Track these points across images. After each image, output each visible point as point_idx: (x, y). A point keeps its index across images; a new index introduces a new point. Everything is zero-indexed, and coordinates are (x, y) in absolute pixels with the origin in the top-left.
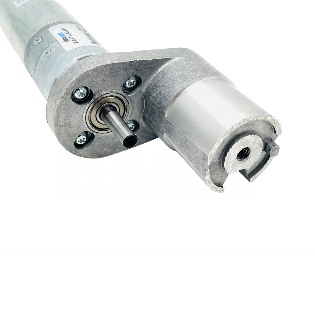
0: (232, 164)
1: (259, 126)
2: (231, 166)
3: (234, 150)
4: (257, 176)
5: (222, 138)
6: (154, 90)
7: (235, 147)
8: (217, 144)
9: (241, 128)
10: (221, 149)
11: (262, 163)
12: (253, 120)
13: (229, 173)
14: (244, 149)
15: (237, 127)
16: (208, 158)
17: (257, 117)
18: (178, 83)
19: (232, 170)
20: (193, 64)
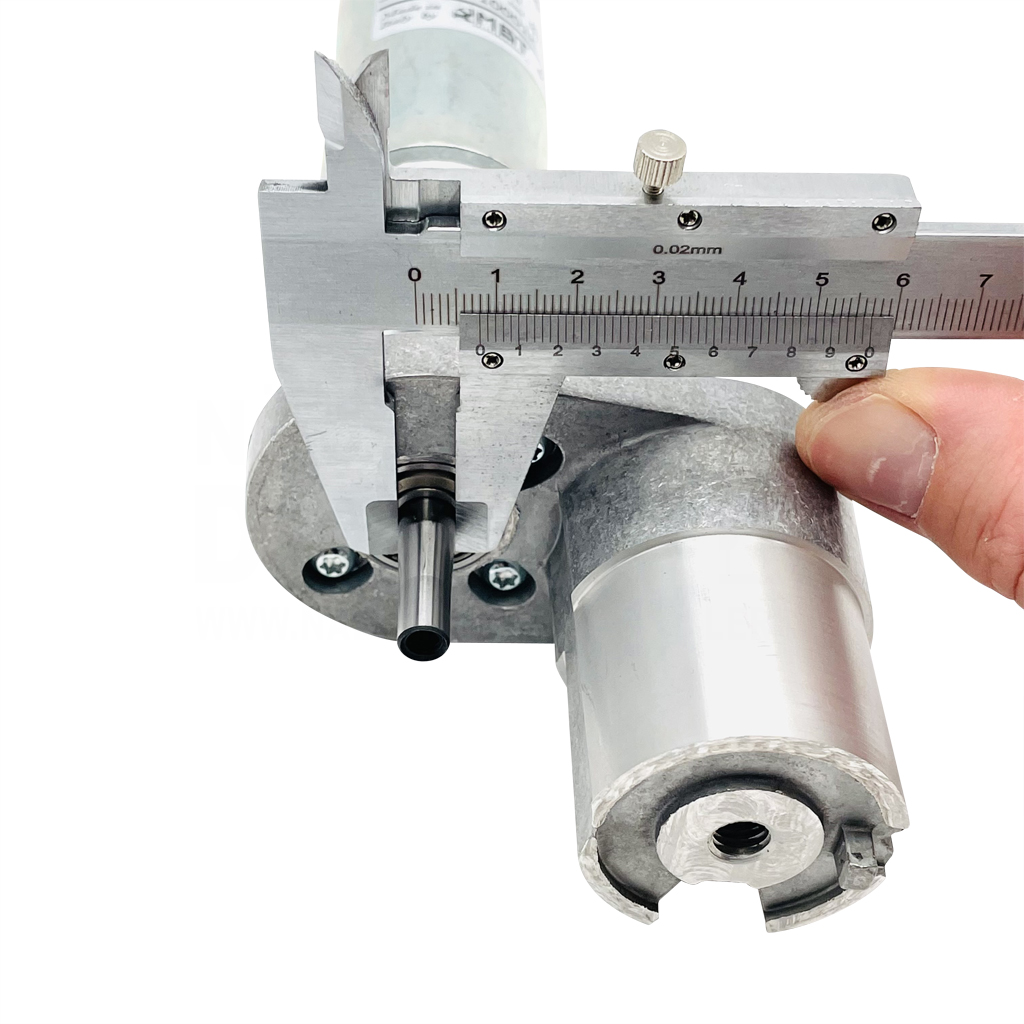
0: (689, 852)
1: (818, 774)
2: (685, 858)
3: (700, 814)
4: (797, 922)
5: (649, 765)
6: (583, 503)
7: (701, 806)
8: (629, 777)
9: (735, 758)
10: (653, 792)
11: (828, 890)
12: (777, 749)
13: (677, 873)
14: (756, 824)
15: (709, 751)
16: (594, 807)
17: (797, 744)
19: (689, 871)
20: (737, 467)
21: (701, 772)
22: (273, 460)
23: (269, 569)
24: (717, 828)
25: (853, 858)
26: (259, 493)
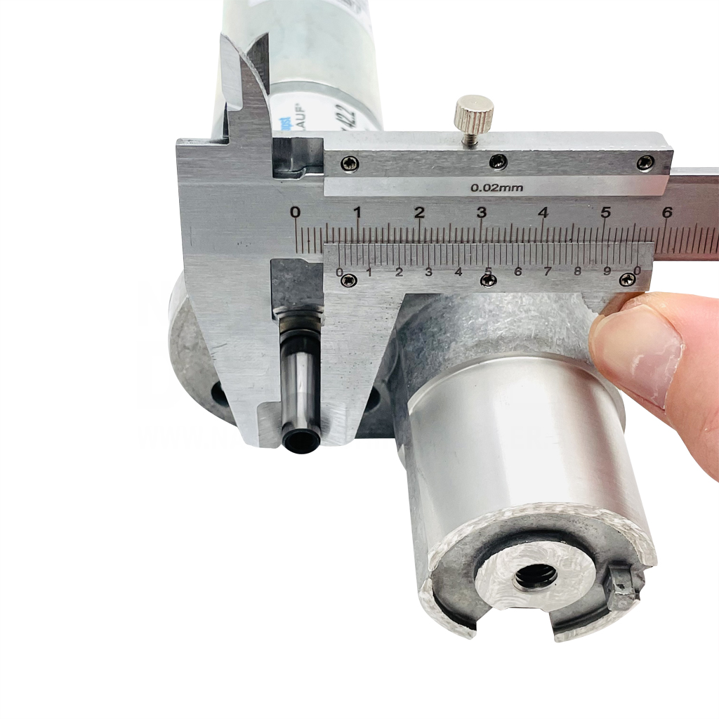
0: (498, 587)
1: (591, 528)
2: (496, 591)
3: (506, 560)
4: (577, 635)
5: (469, 525)
6: (414, 337)
7: (507, 554)
8: (455, 535)
9: (532, 518)
10: (472, 545)
11: (599, 611)
12: (562, 511)
13: (490, 602)
14: (547, 566)
15: (513, 514)
16: (430, 557)
17: (576, 508)
18: (461, 344)
19: (499, 600)
21: (506, 529)
22: (189, 311)
23: (187, 391)
24: (518, 569)
25: (616, 587)
26: (178, 336)
